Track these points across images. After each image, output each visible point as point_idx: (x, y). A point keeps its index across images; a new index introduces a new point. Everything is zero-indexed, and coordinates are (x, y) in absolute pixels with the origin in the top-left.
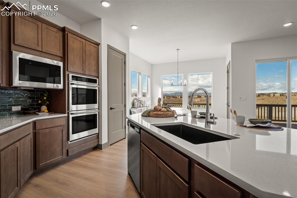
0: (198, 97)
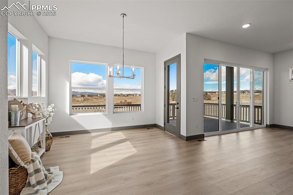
0: (81, 96)
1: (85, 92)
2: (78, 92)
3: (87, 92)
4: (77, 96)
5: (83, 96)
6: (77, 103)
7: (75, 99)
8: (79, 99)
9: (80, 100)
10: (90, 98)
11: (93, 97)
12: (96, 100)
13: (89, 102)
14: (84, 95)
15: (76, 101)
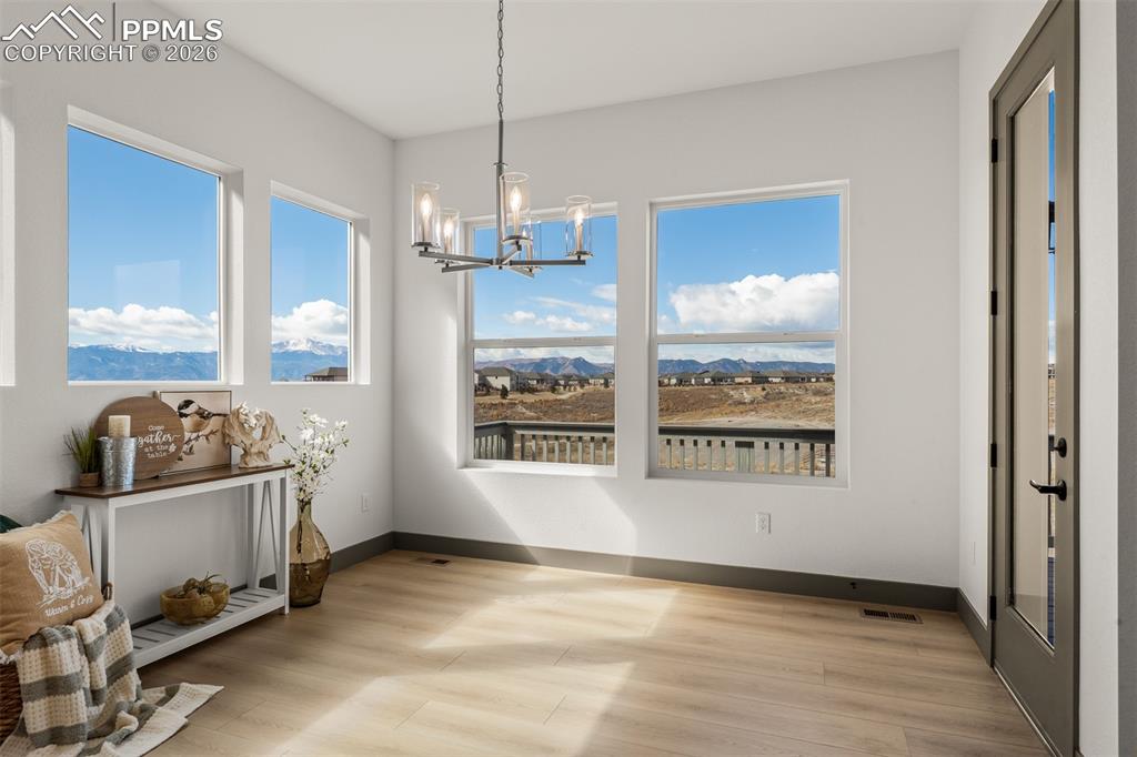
1: (774, 363)
2: (745, 362)
3: (784, 363)
4: (738, 380)
5: (760, 379)
6: (732, 412)
7: (727, 395)
8: (745, 394)
9: (747, 397)
10: (793, 388)
11: (808, 385)
12: (818, 399)
13: (782, 409)
14: (766, 374)
15: (730, 402)
